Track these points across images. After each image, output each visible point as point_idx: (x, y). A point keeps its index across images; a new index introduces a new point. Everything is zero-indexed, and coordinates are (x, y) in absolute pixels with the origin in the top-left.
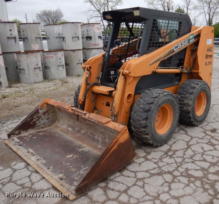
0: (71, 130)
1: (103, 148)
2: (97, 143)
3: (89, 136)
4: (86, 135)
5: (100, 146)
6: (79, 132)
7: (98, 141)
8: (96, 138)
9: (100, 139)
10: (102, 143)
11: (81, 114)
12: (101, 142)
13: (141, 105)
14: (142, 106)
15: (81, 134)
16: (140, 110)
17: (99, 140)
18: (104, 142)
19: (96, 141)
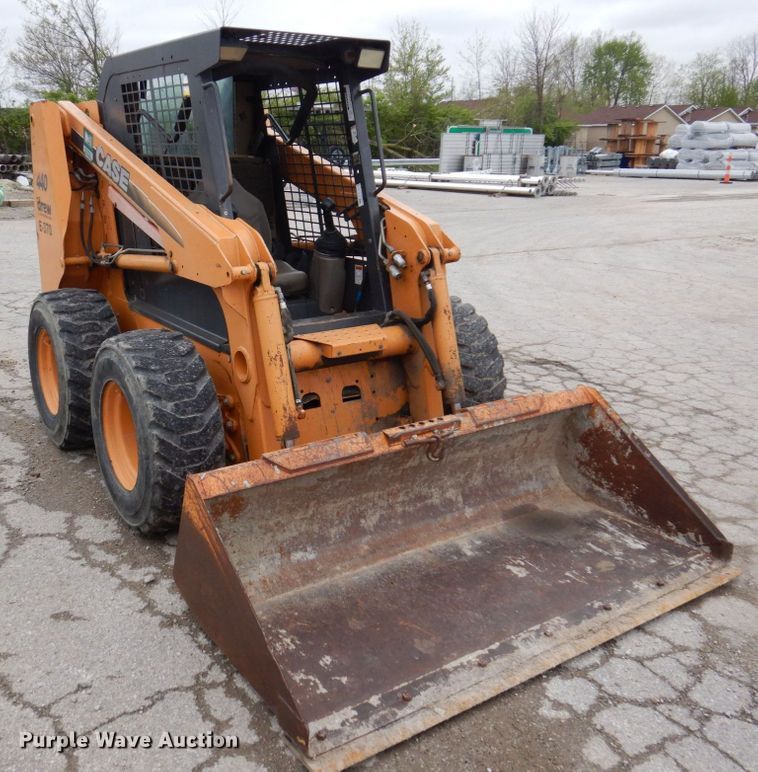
0: (312, 556)
1: (482, 507)
2: (451, 511)
3: (404, 515)
4: (393, 521)
5: (469, 512)
6: (356, 531)
7: (449, 505)
8: (436, 500)
9: (451, 494)
10: (466, 497)
11: (446, 431)
12: (460, 499)
13: (473, 341)
14: (476, 343)
15: (371, 533)
16: (480, 355)
17: (450, 500)
18: (467, 492)
19: (443, 510)
